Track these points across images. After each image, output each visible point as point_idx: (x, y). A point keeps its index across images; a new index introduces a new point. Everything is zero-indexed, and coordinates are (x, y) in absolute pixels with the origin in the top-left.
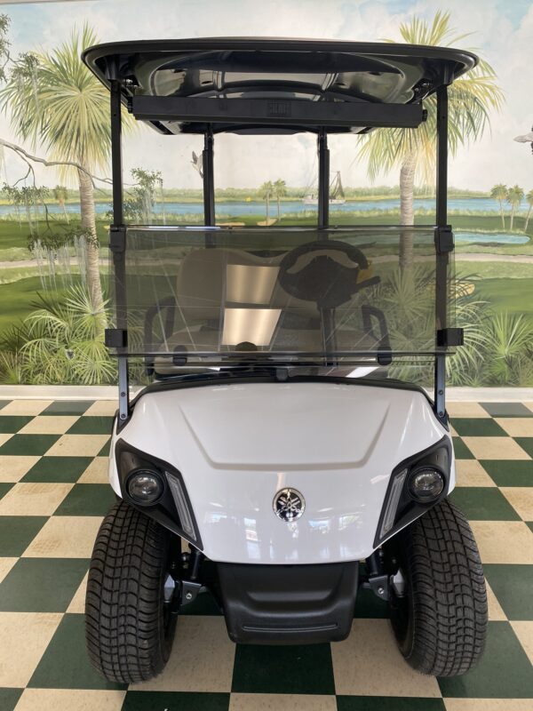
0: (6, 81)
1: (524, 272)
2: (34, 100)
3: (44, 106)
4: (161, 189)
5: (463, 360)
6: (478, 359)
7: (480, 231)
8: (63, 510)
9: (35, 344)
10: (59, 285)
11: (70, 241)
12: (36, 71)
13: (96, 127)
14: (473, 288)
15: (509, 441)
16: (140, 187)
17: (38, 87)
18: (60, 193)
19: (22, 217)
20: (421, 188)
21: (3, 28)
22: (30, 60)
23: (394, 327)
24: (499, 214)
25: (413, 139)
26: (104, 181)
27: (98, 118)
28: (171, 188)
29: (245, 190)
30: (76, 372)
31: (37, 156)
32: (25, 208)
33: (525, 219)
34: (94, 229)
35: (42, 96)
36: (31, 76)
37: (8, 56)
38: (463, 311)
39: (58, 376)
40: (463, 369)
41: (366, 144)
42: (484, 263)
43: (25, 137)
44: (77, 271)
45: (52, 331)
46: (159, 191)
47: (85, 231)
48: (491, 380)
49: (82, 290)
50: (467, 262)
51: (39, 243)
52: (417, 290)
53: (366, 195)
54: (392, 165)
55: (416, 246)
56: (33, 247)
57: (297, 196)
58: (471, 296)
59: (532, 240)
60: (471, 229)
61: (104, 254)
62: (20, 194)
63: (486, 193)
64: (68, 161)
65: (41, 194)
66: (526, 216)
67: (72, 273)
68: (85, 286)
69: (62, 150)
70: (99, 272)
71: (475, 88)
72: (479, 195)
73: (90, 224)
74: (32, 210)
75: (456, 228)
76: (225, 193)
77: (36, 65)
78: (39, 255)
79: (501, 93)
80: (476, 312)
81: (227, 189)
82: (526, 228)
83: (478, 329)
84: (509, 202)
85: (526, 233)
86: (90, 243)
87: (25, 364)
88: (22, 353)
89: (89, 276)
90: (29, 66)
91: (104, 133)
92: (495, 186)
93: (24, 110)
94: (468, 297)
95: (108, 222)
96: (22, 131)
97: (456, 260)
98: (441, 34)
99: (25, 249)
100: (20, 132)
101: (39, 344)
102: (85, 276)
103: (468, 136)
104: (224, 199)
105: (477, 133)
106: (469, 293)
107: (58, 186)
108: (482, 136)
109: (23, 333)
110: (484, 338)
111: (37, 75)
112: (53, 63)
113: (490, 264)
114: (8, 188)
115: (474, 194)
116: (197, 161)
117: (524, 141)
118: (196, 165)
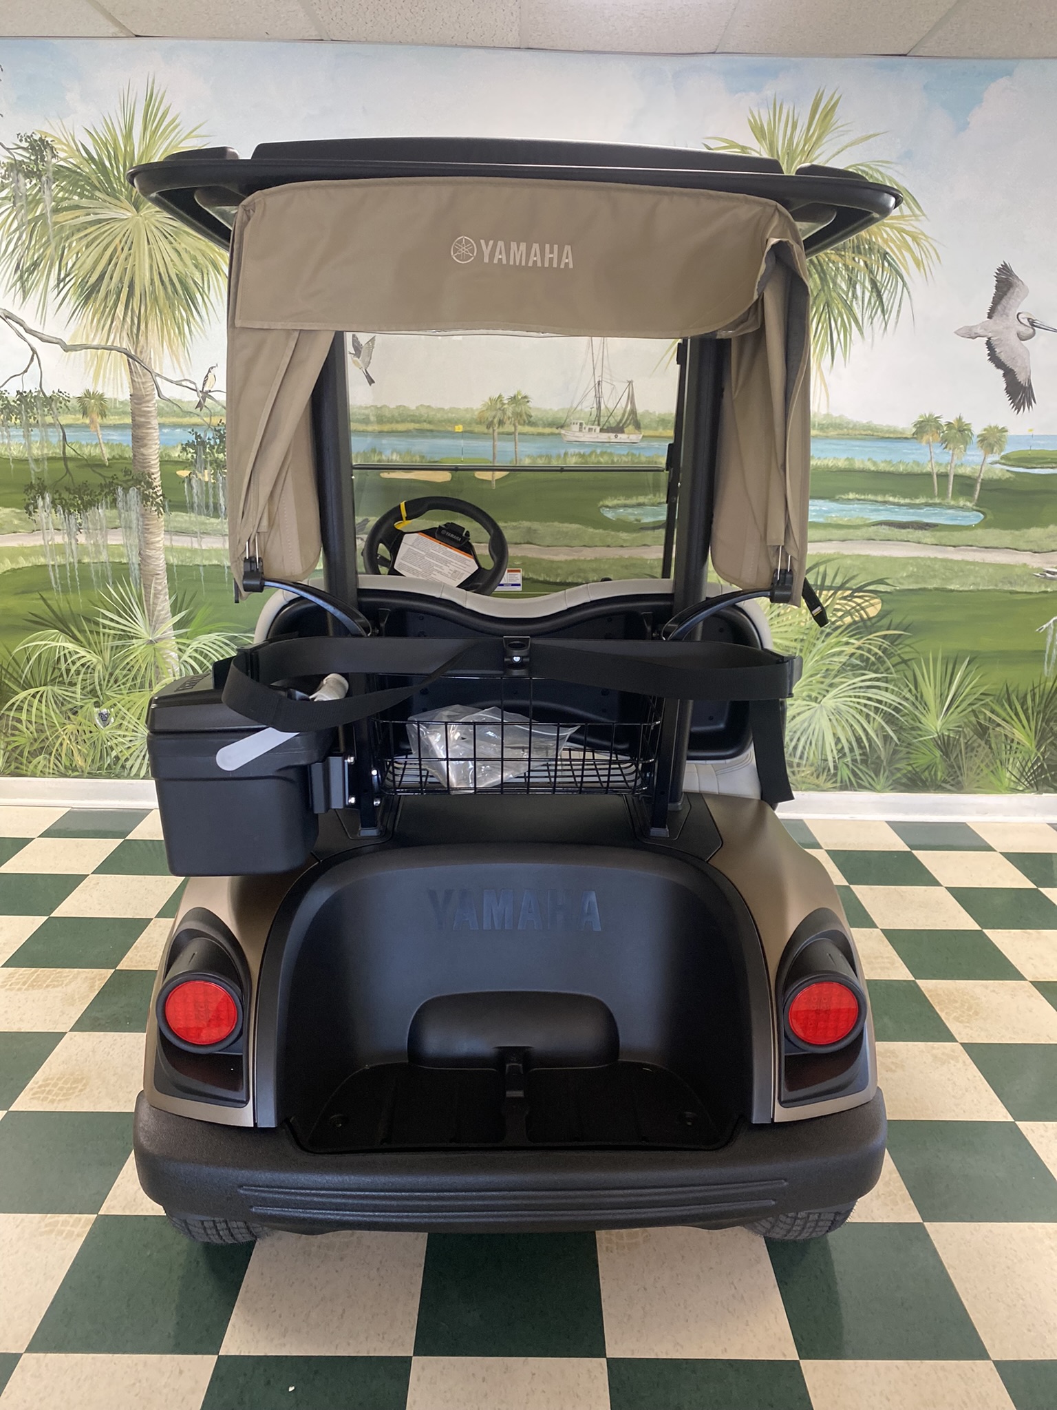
1: (972, 579)
2: (45, 224)
3: (64, 235)
5: (859, 740)
6: (886, 738)
7: (891, 499)
8: (90, 1021)
9: (34, 696)
10: (86, 582)
11: (109, 499)
12: (51, 169)
13: (166, 279)
14: (879, 607)
15: (940, 893)
17: (54, 199)
18: (91, 404)
22: (39, 147)
24: (928, 469)
26: (179, 383)
27: (170, 266)
29: (452, 410)
30: (114, 754)
31: (50, 330)
32: (21, 432)
33: (975, 480)
34: (157, 476)
35: (60, 217)
36: (40, 177)
38: (858, 649)
39: (79, 761)
40: (858, 758)
42: (896, 559)
43: (25, 294)
44: (121, 556)
45: (68, 671)
47: (139, 479)
48: (909, 779)
49: (130, 593)
50: (867, 555)
51: (48, 499)
56: (36, 507)
57: (551, 425)
58: (874, 621)
59: (987, 519)
60: (876, 494)
61: (176, 524)
62: (12, 404)
63: (903, 429)
64: (109, 344)
65: (53, 406)
66: (977, 475)
67: (111, 560)
68: (136, 586)
69: (99, 322)
70: (165, 559)
71: (885, 236)
72: (891, 432)
73: (149, 467)
74: (35, 435)
75: (848, 493)
76: (413, 416)
77: (50, 157)
78: (47, 523)
79: (931, 245)
80: (884, 651)
81: (417, 408)
82: (976, 496)
83: (887, 682)
84: (946, 447)
85: (977, 505)
86: (149, 503)
87: (13, 735)
88: (7, 713)
89: (145, 566)
90: (37, 159)
91: (181, 292)
92: (921, 417)
93: (23, 243)
94: (869, 623)
95: (184, 464)
96: (19, 283)
97: (846, 554)
98: (823, 132)
99: (18, 511)
100: (15, 284)
101: (42, 696)
102: (137, 566)
103: (871, 323)
104: (411, 426)
105: (889, 317)
106: (871, 615)
107: (88, 392)
108: (897, 323)
109: (11, 675)
110: (899, 700)
111: (51, 177)
112: (84, 154)
113: (911, 561)
115: (882, 431)
116: (360, 352)
117: (973, 335)
118: (358, 360)
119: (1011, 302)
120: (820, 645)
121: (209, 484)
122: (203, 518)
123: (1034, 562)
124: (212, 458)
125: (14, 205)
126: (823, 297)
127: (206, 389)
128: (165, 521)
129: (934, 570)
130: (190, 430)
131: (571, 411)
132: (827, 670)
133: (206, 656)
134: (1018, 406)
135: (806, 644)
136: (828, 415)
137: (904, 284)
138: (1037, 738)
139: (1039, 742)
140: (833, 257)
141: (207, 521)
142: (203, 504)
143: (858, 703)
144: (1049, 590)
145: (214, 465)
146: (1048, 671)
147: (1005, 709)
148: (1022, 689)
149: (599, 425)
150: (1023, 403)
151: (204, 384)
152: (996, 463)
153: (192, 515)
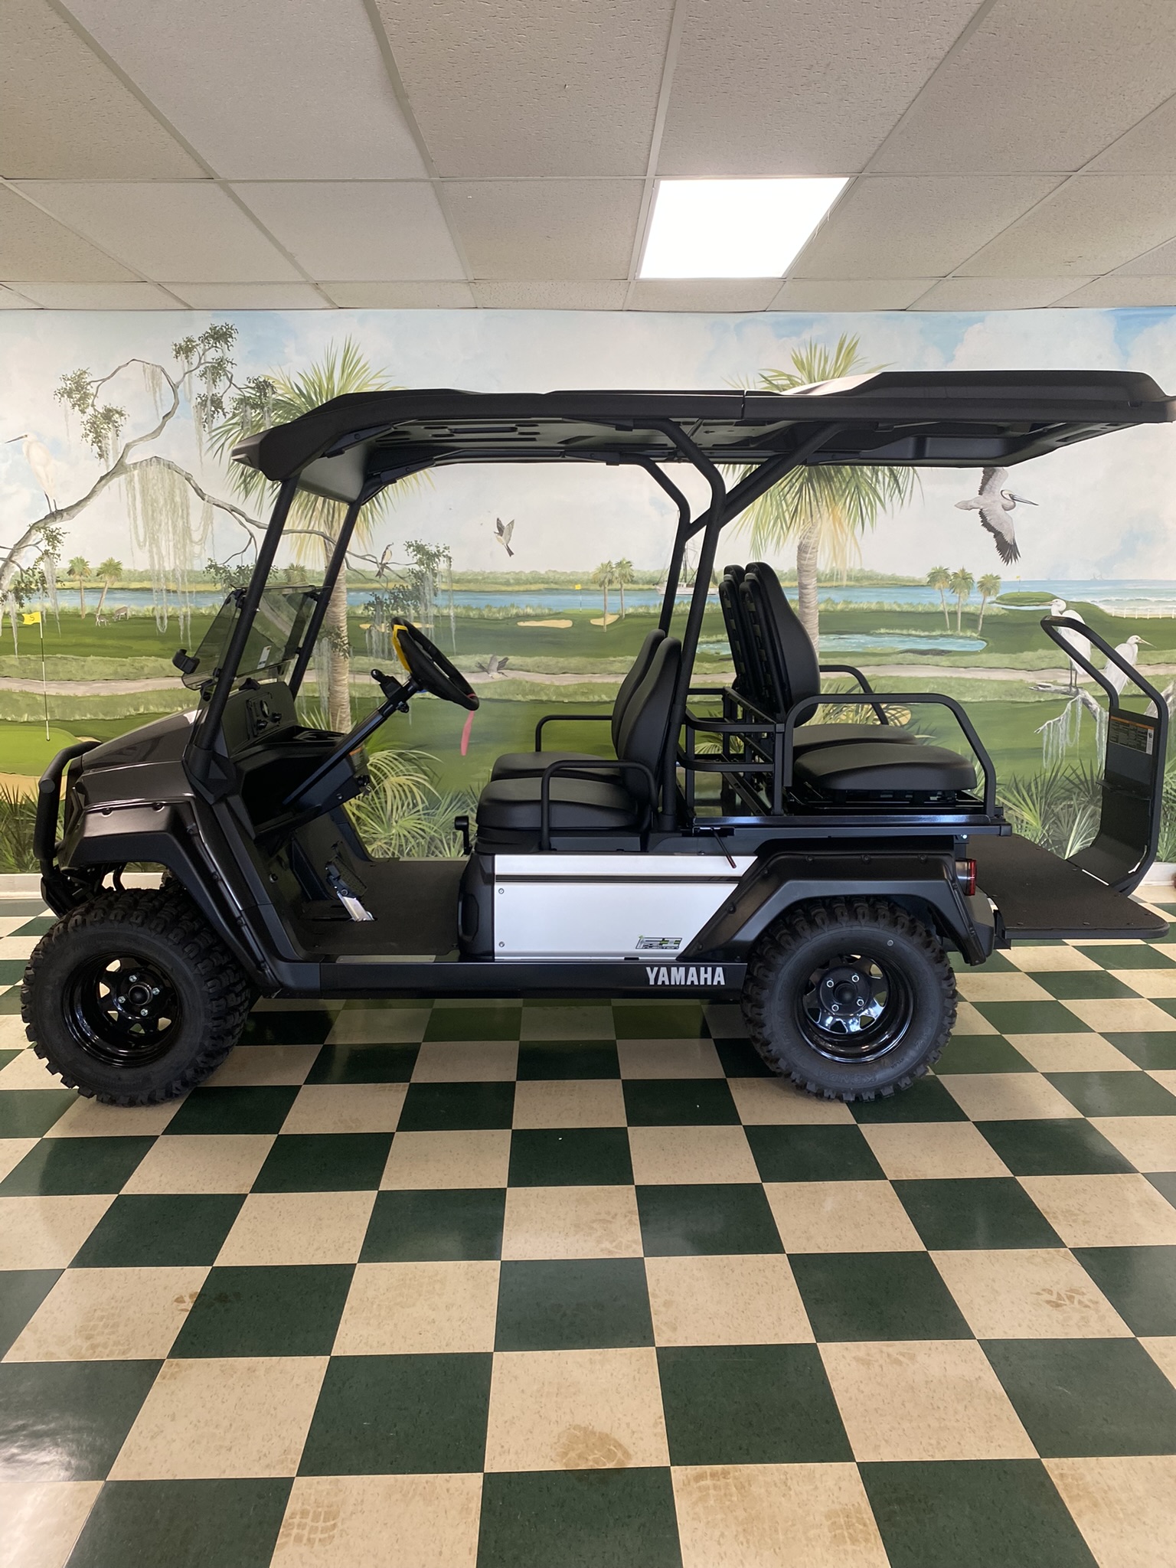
0: (224, 415)
1: (981, 693)
4: (449, 570)
7: (914, 632)
12: (271, 402)
14: (909, 716)
16: (417, 568)
18: (294, 574)
20: (828, 572)
21: (226, 342)
22: (263, 387)
24: (941, 608)
25: (814, 503)
26: (363, 558)
28: (465, 570)
29: (572, 573)
31: (262, 521)
33: (978, 616)
34: (345, 628)
36: (262, 408)
37: (231, 383)
42: (920, 678)
43: (246, 493)
44: (314, 691)
46: (445, 574)
47: (330, 631)
50: (898, 676)
52: (828, 717)
54: (785, 540)
57: (648, 582)
58: (906, 727)
59: (990, 646)
60: (902, 629)
61: (358, 666)
62: (233, 575)
63: (920, 579)
64: (310, 529)
66: (979, 612)
67: (307, 694)
68: (325, 714)
69: (303, 512)
70: (349, 694)
72: (910, 582)
73: (338, 621)
75: (879, 628)
76: (543, 578)
77: (271, 393)
81: (546, 572)
82: (980, 629)
84: (954, 592)
85: (980, 635)
86: (338, 650)
89: (333, 698)
90: (261, 395)
92: (933, 569)
95: (366, 619)
96: (242, 485)
97: (881, 675)
98: (849, 362)
100: (239, 486)
102: (326, 699)
103: (891, 500)
104: (542, 586)
105: (904, 496)
106: (904, 723)
107: (292, 565)
108: (910, 500)
111: (271, 408)
112: (297, 392)
113: (932, 680)
114: (214, 566)
115: (903, 580)
116: (503, 532)
117: (969, 508)
118: (501, 538)
119: (996, 482)
121: (386, 635)
122: (379, 660)
123: (1030, 678)
124: (388, 614)
125: (242, 429)
126: (853, 483)
127: (384, 562)
128: (350, 663)
129: (950, 686)
130: (371, 593)
133: (379, 769)
134: (1007, 560)
136: (861, 570)
138: (1042, 819)
139: (1044, 821)
141: (383, 663)
142: (380, 649)
144: (1042, 700)
145: (389, 619)
146: (1046, 764)
147: (1015, 796)
148: (1027, 779)
149: (685, 582)
150: (1011, 557)
151: (383, 558)
152: (993, 602)
153: (372, 658)
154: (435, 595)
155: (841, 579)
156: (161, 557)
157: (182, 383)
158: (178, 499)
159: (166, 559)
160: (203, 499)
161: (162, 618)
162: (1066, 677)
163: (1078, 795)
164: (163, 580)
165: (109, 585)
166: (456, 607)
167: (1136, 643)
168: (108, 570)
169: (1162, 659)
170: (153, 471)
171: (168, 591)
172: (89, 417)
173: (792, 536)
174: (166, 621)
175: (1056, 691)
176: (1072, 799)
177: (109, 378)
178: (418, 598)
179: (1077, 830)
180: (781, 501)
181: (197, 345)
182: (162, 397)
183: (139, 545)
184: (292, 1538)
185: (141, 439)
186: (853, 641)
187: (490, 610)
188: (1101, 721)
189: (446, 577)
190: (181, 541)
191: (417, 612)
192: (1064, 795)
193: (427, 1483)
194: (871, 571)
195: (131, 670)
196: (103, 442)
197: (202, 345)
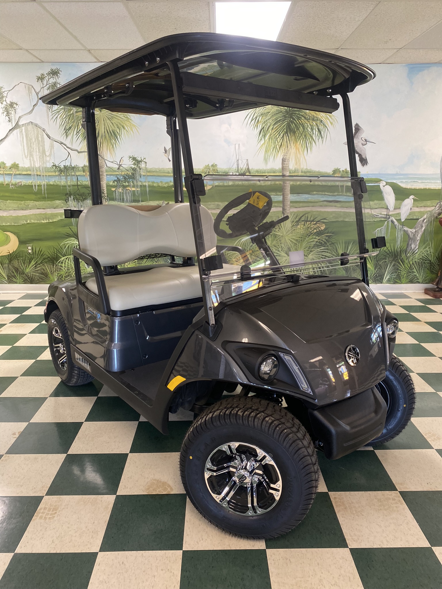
2: (73, 116)
3: (79, 119)
4: (146, 167)
7: (327, 193)
9: (67, 259)
13: (108, 131)
14: (324, 227)
16: (133, 166)
18: (86, 169)
19: (63, 183)
20: (293, 169)
21: (57, 75)
23: (280, 249)
24: (337, 184)
25: (288, 142)
26: (112, 162)
27: (110, 127)
28: (152, 167)
31: (73, 148)
32: (64, 177)
34: (105, 190)
35: (78, 114)
38: (319, 240)
41: (263, 145)
42: (330, 212)
43: (67, 136)
50: (320, 211)
51: (72, 198)
52: (293, 227)
53: (263, 173)
54: (277, 156)
55: (291, 202)
56: (68, 200)
58: (323, 231)
60: (322, 192)
62: (62, 169)
63: (329, 173)
65: (74, 169)
71: (321, 115)
72: (326, 174)
73: (103, 187)
74: (69, 178)
75: (313, 192)
78: (72, 205)
79: (336, 119)
80: (327, 240)
83: (328, 250)
86: (103, 198)
87: (60, 271)
88: (58, 264)
91: (113, 135)
92: (334, 169)
93: (67, 122)
94: (322, 232)
95: (114, 186)
97: (314, 210)
99: (63, 201)
100: (64, 133)
101: (69, 259)
103: (318, 141)
105: (323, 139)
106: (322, 229)
107: (85, 165)
108: (326, 141)
109: (60, 252)
110: (331, 255)
113: (334, 212)
114: (55, 166)
115: (323, 173)
116: (166, 152)
118: (166, 155)
119: (359, 134)
120: (307, 239)
121: (121, 192)
122: (119, 203)
123: (371, 212)
124: (122, 185)
125: (64, 111)
126: (304, 134)
127: (120, 164)
128: (108, 204)
129: (340, 215)
131: (230, 169)
132: (310, 247)
134: (363, 165)
135: (303, 239)
136: (306, 169)
137: (328, 130)
138: (375, 266)
139: (375, 268)
140: (306, 122)
142: (119, 198)
143: (319, 257)
144: (376, 220)
145: (123, 187)
150: (365, 164)
153: (116, 202)
154: (140, 177)
155: (299, 172)
156: (34, 162)
157: (40, 92)
158: (40, 139)
159: (36, 162)
160: (50, 139)
161: (35, 186)
162: (385, 211)
163: (389, 258)
164: (35, 171)
165: (14, 173)
166: (149, 182)
167: (413, 199)
168: (14, 167)
169: (422, 205)
170: (30, 127)
171: (37, 175)
172: (4, 105)
173: (280, 155)
174: (37, 187)
175: (381, 217)
176: (386, 259)
177: (11, 90)
178: (134, 178)
179: (388, 271)
180: (275, 141)
181: (46, 77)
182: (33, 98)
183: (25, 157)
184: (39, 517)
185: (25, 114)
186: (303, 197)
187: (162, 183)
188: (398, 229)
189: (145, 170)
190: (42, 155)
191: (134, 184)
192: (383, 258)
193: (94, 498)
194: (310, 169)
195: (24, 206)
196: (10, 116)
197: (48, 77)
